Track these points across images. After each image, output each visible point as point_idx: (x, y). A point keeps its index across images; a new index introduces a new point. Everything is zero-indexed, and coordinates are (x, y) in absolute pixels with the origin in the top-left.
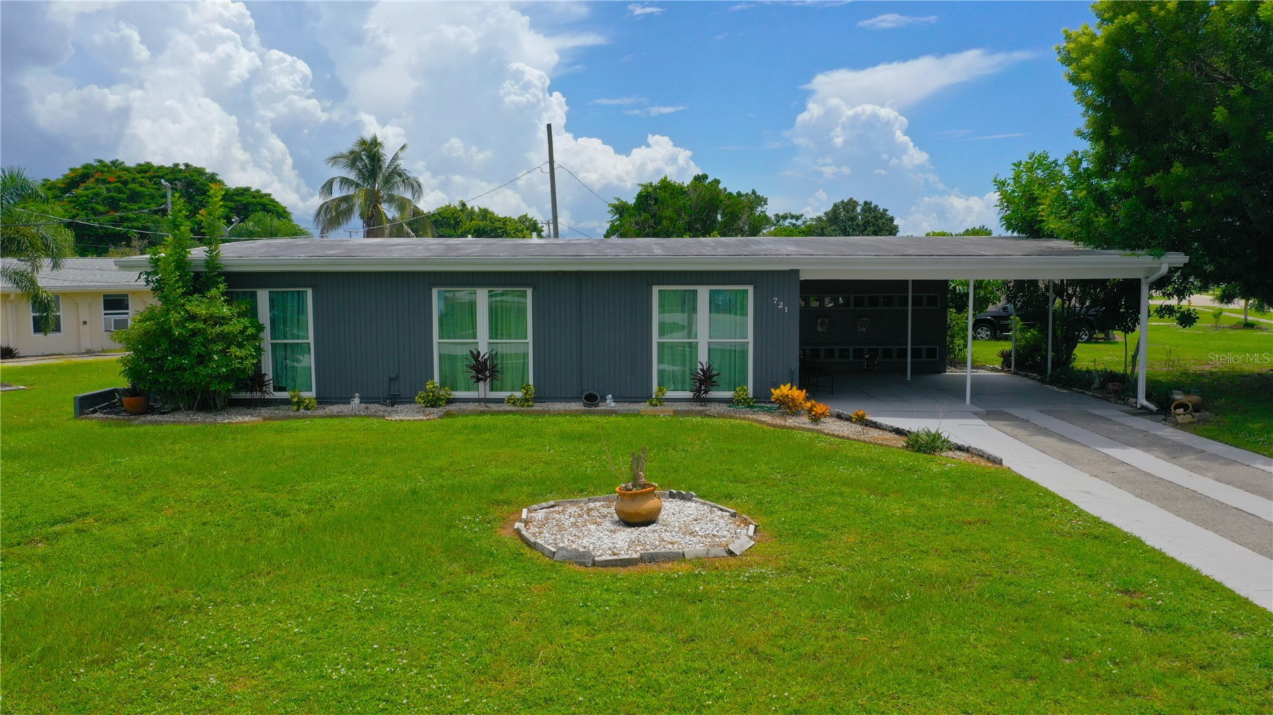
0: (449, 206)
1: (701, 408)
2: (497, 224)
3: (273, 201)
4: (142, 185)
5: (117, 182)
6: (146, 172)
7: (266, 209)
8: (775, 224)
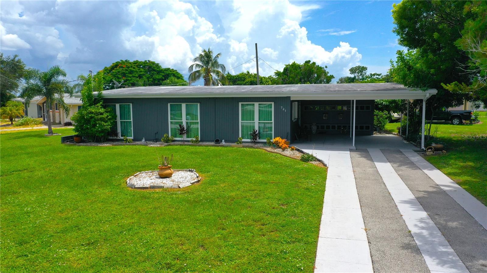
1: (252, 145)
4: (134, 68)
5: (126, 67)
6: (136, 64)
7: (174, 75)
8: (370, 78)
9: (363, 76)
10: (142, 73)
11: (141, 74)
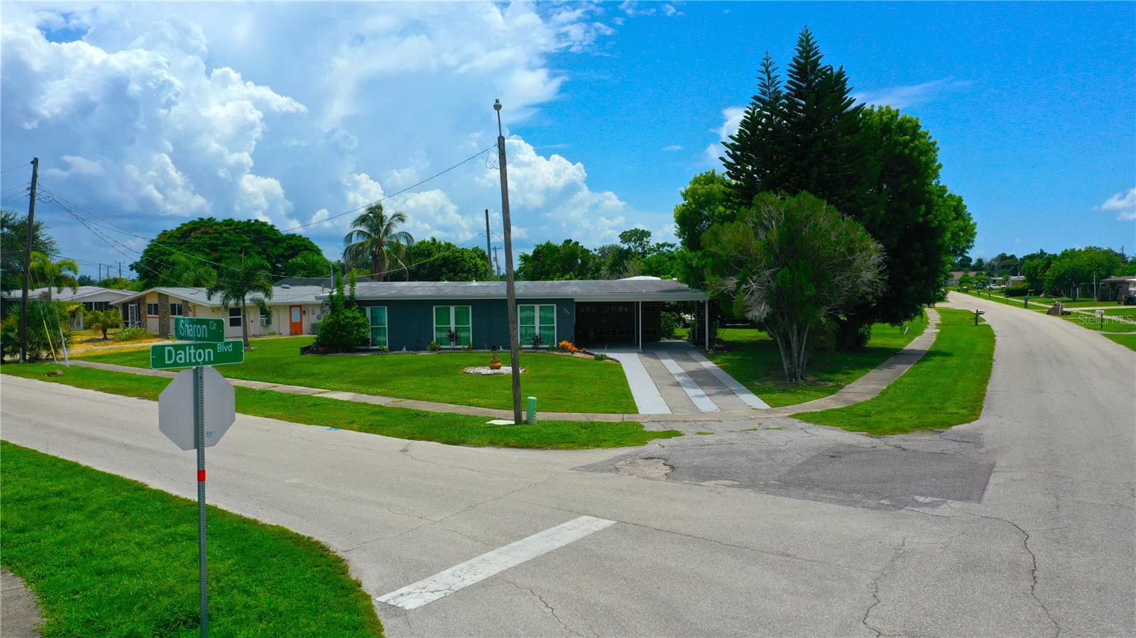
0: (424, 242)
1: (536, 351)
2: (457, 254)
3: (311, 243)
4: (230, 234)
5: (214, 233)
6: (230, 225)
7: (306, 248)
8: (656, 251)
9: (644, 247)
10: (247, 244)
11: (245, 247)
